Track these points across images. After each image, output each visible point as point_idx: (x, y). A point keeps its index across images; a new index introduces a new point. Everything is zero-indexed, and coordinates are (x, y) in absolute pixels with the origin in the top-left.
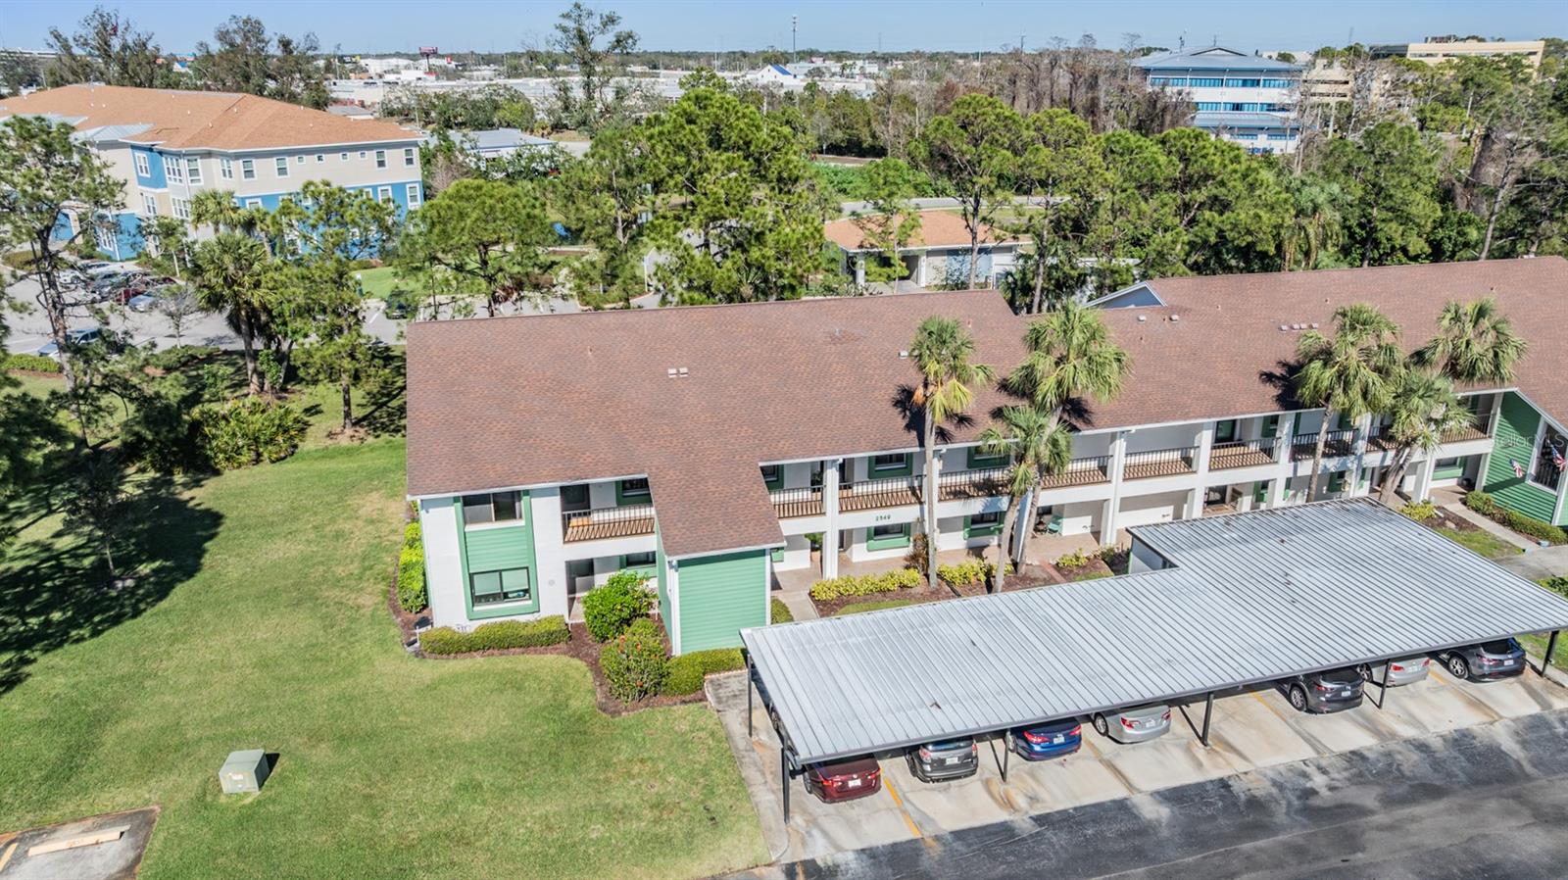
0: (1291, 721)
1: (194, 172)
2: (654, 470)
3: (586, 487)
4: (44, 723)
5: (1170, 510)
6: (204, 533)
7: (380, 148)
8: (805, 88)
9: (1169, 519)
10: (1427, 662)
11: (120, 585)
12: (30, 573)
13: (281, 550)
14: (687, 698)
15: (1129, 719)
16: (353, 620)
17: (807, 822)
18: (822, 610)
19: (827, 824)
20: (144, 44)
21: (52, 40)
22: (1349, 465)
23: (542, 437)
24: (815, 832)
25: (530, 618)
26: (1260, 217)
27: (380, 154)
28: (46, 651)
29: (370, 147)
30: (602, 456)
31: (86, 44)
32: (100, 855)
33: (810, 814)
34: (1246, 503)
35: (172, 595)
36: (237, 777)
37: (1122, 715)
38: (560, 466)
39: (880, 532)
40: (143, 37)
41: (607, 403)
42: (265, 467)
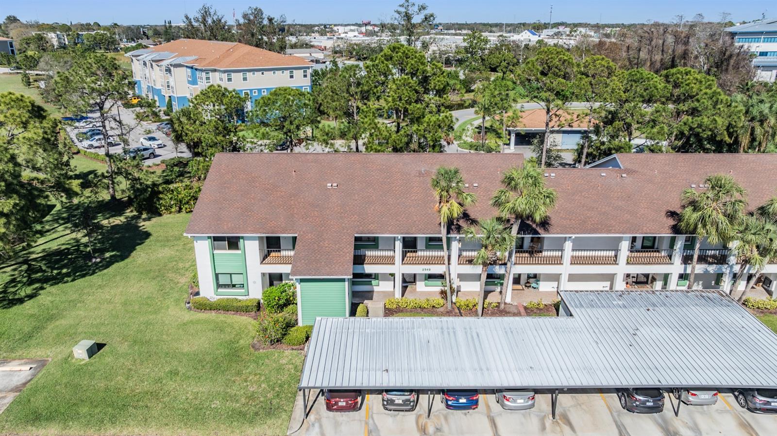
0: (615, 414)
1: (208, 78)
2: (302, 233)
3: (279, 238)
4: (32, 316)
5: (608, 284)
6: (139, 242)
7: (291, 69)
8: (537, 43)
9: (608, 289)
10: (715, 395)
11: (94, 260)
12: (66, 251)
13: (165, 253)
14: (295, 347)
15: (508, 397)
16: (172, 288)
17: (316, 419)
18: (386, 313)
19: (325, 421)
20: (220, 20)
21: (185, 20)
22: (724, 270)
23: (255, 212)
24: (317, 425)
25: (244, 298)
26: (716, 121)
27: (291, 72)
28: (52, 285)
29: (286, 69)
30: (279, 223)
31: (198, 21)
32: (18, 376)
33: (320, 415)
34: (658, 285)
35: (110, 268)
36: (80, 352)
37: (505, 393)
38: (258, 226)
39: (431, 277)
40: (220, 17)
41: (293, 198)
42: (183, 214)
